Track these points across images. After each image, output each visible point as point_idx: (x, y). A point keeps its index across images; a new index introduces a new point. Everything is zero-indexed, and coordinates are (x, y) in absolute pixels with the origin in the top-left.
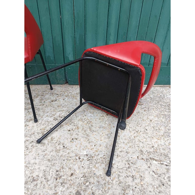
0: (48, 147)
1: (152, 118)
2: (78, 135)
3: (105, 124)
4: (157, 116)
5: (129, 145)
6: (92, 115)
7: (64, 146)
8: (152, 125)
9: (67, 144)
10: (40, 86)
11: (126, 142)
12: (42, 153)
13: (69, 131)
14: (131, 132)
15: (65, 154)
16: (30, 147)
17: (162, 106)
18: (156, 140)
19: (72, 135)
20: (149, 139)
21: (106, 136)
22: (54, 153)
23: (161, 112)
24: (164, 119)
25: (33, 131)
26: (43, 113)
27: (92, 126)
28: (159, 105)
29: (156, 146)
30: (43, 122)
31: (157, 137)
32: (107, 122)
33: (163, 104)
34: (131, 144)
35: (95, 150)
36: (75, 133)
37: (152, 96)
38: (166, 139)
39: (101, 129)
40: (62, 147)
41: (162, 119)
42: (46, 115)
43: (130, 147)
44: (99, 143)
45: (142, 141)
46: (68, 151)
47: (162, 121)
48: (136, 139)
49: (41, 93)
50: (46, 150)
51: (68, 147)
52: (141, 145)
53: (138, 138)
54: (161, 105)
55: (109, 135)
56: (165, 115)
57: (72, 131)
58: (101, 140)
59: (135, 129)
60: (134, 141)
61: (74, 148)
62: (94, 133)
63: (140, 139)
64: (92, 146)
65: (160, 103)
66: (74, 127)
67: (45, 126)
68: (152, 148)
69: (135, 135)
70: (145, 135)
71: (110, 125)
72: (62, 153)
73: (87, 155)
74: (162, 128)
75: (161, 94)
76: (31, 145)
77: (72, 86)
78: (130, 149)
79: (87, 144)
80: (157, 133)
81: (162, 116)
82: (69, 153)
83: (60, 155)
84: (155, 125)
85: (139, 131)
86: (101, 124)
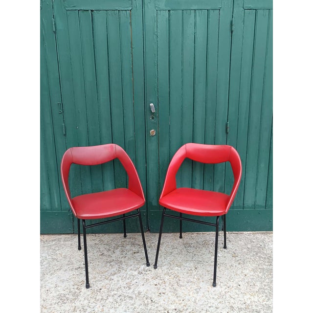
0: (136, 301)
1: (247, 272)
2: (165, 290)
3: (194, 278)
4: (253, 270)
5: (219, 301)
6: (179, 269)
7: (152, 301)
8: (246, 280)
9: (155, 299)
10: (117, 234)
11: (216, 297)
12: (132, 307)
13: (156, 285)
14: (222, 287)
15: (153, 308)
16: (119, 300)
17: (261, 259)
18: (249, 296)
19: (159, 290)
20: (241, 296)
21: (195, 291)
22: (142, 307)
23: (259, 266)
24: (261, 274)
25: (119, 285)
26: (126, 266)
27: (179, 280)
28: (257, 257)
29: (248, 302)
30: (128, 276)
31: (251, 293)
32: (195, 277)
33: (262, 256)
34: (220, 300)
35: (183, 304)
36: (162, 288)
37: (249, 246)
38: (260, 296)
39: (190, 284)
40: (150, 301)
41: (258, 273)
42: (130, 268)
43: (220, 302)
44: (187, 297)
45: (233, 297)
46: (156, 305)
47: (258, 276)
48: (228, 295)
49: (120, 243)
50: (135, 303)
51: (156, 302)
52: (232, 301)
53: (229, 294)
54: (260, 257)
55: (198, 290)
56: (263, 269)
57: (159, 286)
58: (189, 295)
59: (226, 284)
60: (224, 297)
61: (162, 302)
62: (182, 288)
63: (231, 295)
64: (180, 300)
65: (259, 255)
66: (161, 281)
67: (130, 280)
68: (244, 305)
69: (226, 290)
70: (237, 291)
71: (199, 279)
72: (150, 307)
73: (175, 310)
74: (258, 284)
75: (261, 244)
76: (119, 298)
77: (154, 234)
78: (220, 305)
79: (175, 298)
80: (251, 288)
81: (259, 270)
82: (157, 307)
83: (149, 308)
84: (250, 280)
85: (231, 287)
86: (189, 279)
